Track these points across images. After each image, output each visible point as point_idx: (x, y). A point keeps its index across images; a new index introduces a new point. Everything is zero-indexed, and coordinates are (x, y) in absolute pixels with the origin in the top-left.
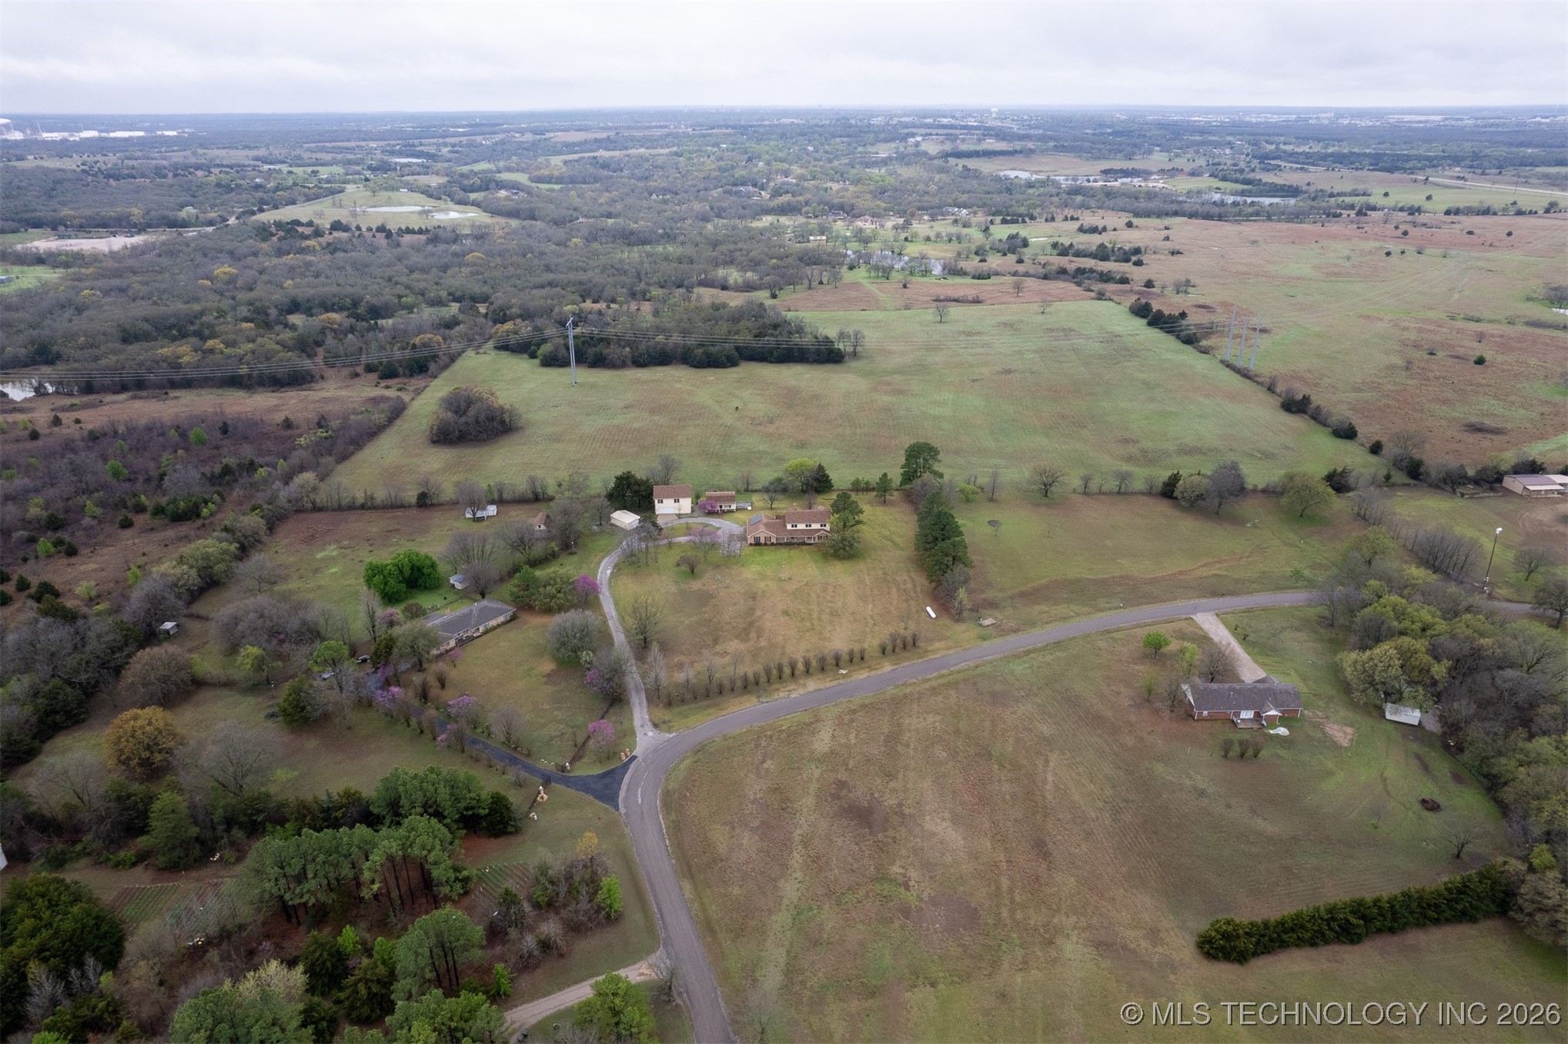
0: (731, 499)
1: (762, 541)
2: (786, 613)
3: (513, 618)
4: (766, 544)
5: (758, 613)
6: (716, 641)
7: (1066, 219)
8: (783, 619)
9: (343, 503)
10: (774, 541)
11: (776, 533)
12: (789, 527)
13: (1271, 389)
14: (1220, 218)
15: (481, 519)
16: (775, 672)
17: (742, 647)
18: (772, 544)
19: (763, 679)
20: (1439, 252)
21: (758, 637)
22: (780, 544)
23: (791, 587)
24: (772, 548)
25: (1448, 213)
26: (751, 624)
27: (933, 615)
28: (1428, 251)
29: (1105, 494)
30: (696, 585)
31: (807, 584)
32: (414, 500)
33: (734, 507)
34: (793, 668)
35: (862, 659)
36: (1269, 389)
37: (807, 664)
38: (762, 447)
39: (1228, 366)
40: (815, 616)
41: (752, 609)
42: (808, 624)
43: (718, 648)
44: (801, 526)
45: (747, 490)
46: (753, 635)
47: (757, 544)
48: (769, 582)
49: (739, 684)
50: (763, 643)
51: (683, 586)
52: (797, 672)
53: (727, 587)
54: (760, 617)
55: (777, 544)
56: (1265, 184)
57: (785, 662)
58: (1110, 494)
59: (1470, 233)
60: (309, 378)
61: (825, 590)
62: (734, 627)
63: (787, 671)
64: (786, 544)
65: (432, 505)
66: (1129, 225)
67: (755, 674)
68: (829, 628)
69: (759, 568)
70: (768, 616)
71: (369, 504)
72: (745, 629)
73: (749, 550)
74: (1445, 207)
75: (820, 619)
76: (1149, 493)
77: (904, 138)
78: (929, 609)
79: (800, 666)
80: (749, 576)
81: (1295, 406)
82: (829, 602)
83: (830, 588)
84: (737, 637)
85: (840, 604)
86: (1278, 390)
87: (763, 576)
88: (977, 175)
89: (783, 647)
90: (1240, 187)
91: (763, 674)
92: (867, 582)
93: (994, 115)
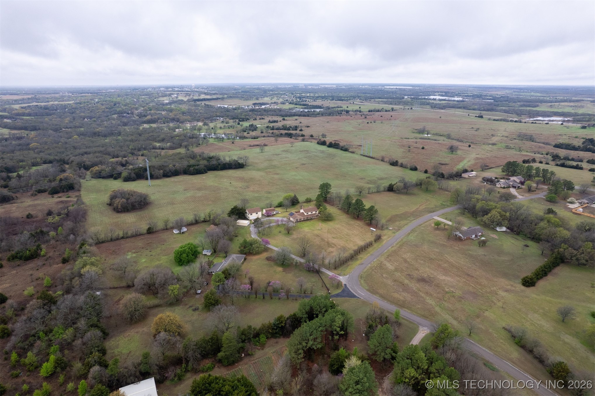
0: (274, 210)
3: (245, 259)
5: (326, 239)
6: (324, 249)
7: (260, 119)
9: (113, 238)
10: (302, 220)
12: (306, 214)
13: (383, 160)
14: (308, 116)
15: (183, 233)
17: (334, 249)
20: (380, 122)
21: (335, 246)
23: (325, 231)
25: (369, 111)
26: (328, 243)
27: (375, 230)
28: (377, 122)
29: (374, 193)
30: (295, 236)
32: (145, 231)
33: (275, 213)
35: (372, 244)
36: (382, 161)
39: (364, 156)
43: (328, 251)
44: (310, 213)
46: (333, 245)
48: (317, 231)
51: (291, 237)
53: (305, 235)
54: (328, 241)
55: (304, 221)
56: (311, 105)
58: (375, 192)
59: (381, 116)
62: (324, 245)
64: (306, 220)
65: (156, 232)
66: (284, 119)
70: (330, 240)
71: (125, 236)
73: (298, 224)
74: (368, 110)
76: (384, 191)
77: (170, 95)
78: (372, 229)
81: (394, 164)
84: (329, 247)
86: (385, 160)
87: (312, 230)
88: (211, 106)
89: (346, 247)
90: (304, 107)
92: (344, 225)
93: (193, 87)
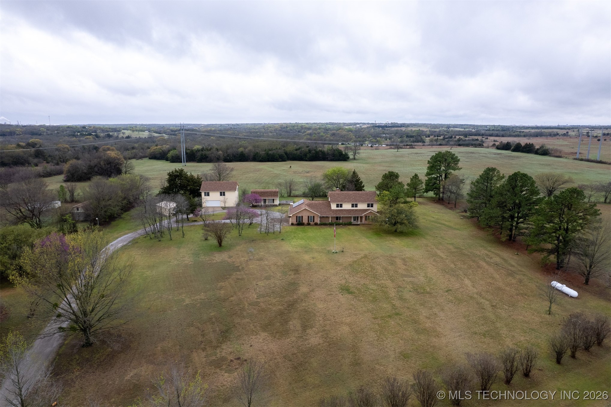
0: (275, 195)
1: (305, 221)
2: (346, 289)
4: (309, 224)
5: (303, 289)
8: (344, 299)
10: (317, 220)
11: (320, 212)
12: (334, 207)
17: (273, 346)
18: (316, 224)
21: (305, 327)
22: (325, 224)
23: (347, 259)
24: (315, 227)
26: (292, 305)
27: (574, 293)
30: (220, 257)
31: (365, 256)
33: (277, 202)
35: (527, 374)
38: (301, 180)
40: (392, 293)
41: (293, 286)
42: (387, 306)
44: (347, 206)
45: (290, 196)
46: (295, 324)
47: (300, 223)
48: (316, 255)
50: (314, 339)
54: (306, 295)
55: (320, 223)
61: (392, 263)
64: (331, 223)
69: (302, 242)
70: (319, 294)
72: (281, 313)
73: (290, 228)
75: (401, 298)
78: (556, 284)
80: (290, 249)
82: (403, 276)
83: (399, 262)
84: (265, 328)
85: (422, 278)
87: (307, 250)
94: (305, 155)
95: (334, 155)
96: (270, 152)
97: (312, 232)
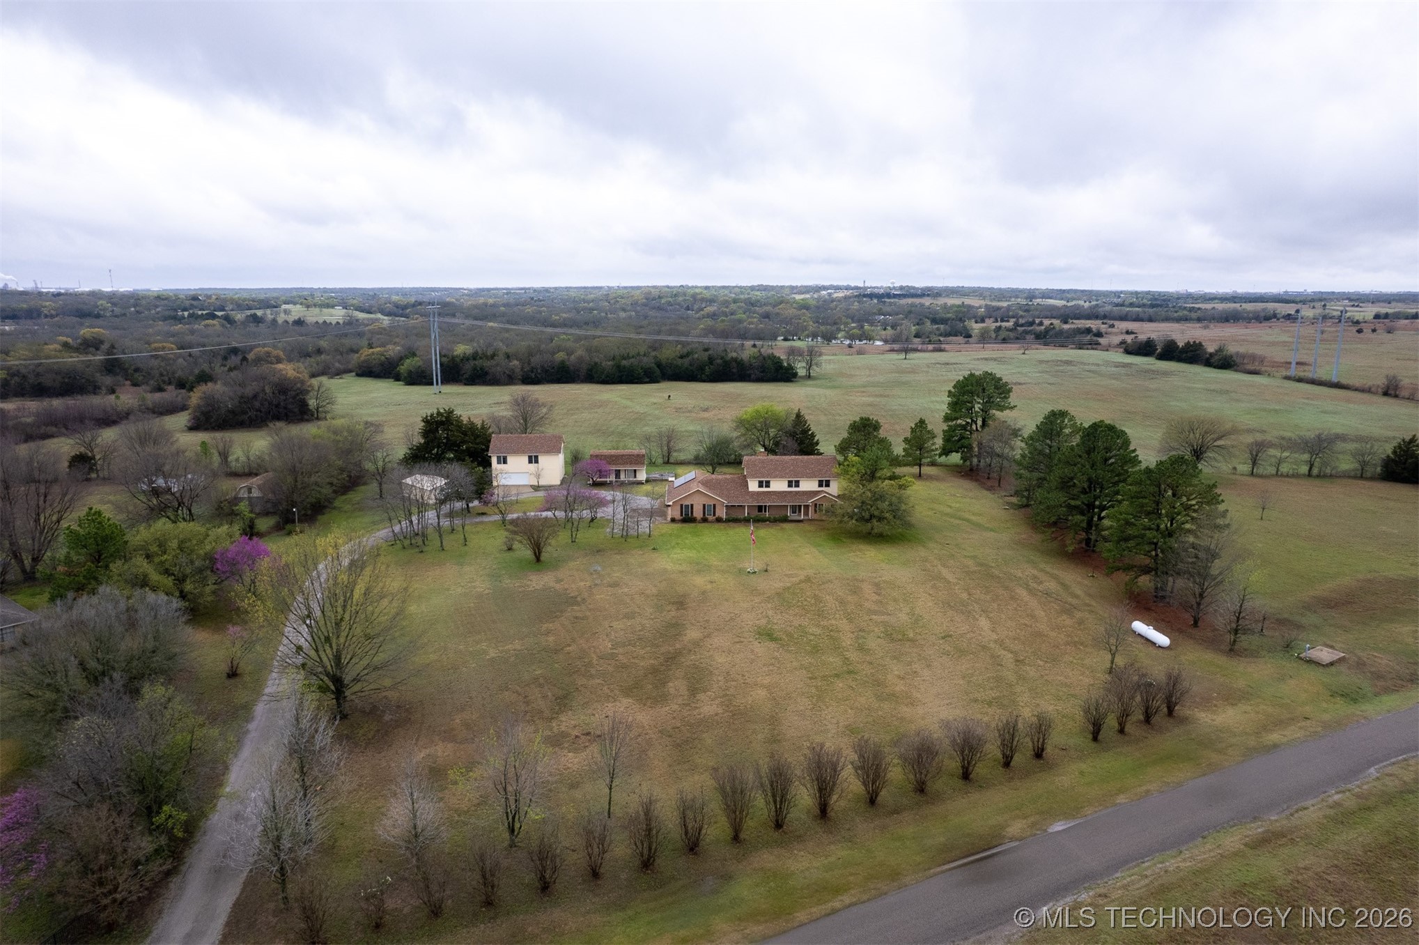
0: (638, 461)
1: (698, 513)
2: (767, 634)
4: (705, 520)
5: (693, 634)
6: (563, 702)
8: (761, 648)
10: (722, 512)
11: (727, 497)
12: (753, 486)
16: (760, 804)
17: (643, 717)
18: (719, 520)
19: (716, 830)
21: (693, 691)
22: (736, 521)
23: (774, 584)
24: (718, 526)
26: (672, 659)
27: (1164, 640)
30: (539, 581)
31: (808, 579)
34: (824, 788)
35: (1039, 754)
37: (872, 772)
38: (691, 428)
40: (847, 640)
41: (674, 629)
42: (834, 660)
43: (568, 722)
44: (779, 485)
45: (667, 462)
46: (677, 686)
47: (687, 518)
48: (717, 577)
49: (621, 849)
50: (708, 707)
51: (507, 582)
52: (837, 802)
53: (615, 585)
54: (697, 644)
55: (727, 519)
57: (797, 762)
60: (90, 388)
61: (856, 591)
62: (624, 666)
63: (803, 797)
64: (748, 519)
67: (686, 809)
68: (897, 669)
69: (692, 554)
70: (718, 641)
72: (654, 671)
75: (861, 648)
76: (1361, 477)
78: (1139, 626)
79: (850, 783)
80: (669, 566)
82: (871, 612)
83: (867, 589)
84: (628, 692)
85: (903, 617)
87: (701, 568)
89: (774, 720)
91: (715, 807)
92: (950, 577)
94: (701, 368)
95: (763, 369)
96: (624, 363)
97: (713, 536)
